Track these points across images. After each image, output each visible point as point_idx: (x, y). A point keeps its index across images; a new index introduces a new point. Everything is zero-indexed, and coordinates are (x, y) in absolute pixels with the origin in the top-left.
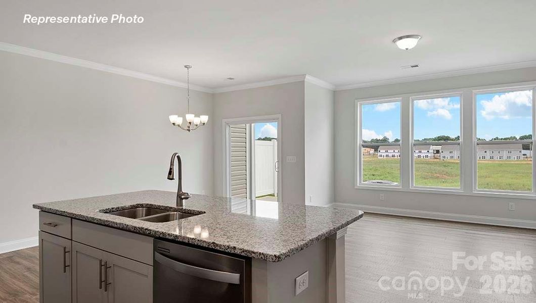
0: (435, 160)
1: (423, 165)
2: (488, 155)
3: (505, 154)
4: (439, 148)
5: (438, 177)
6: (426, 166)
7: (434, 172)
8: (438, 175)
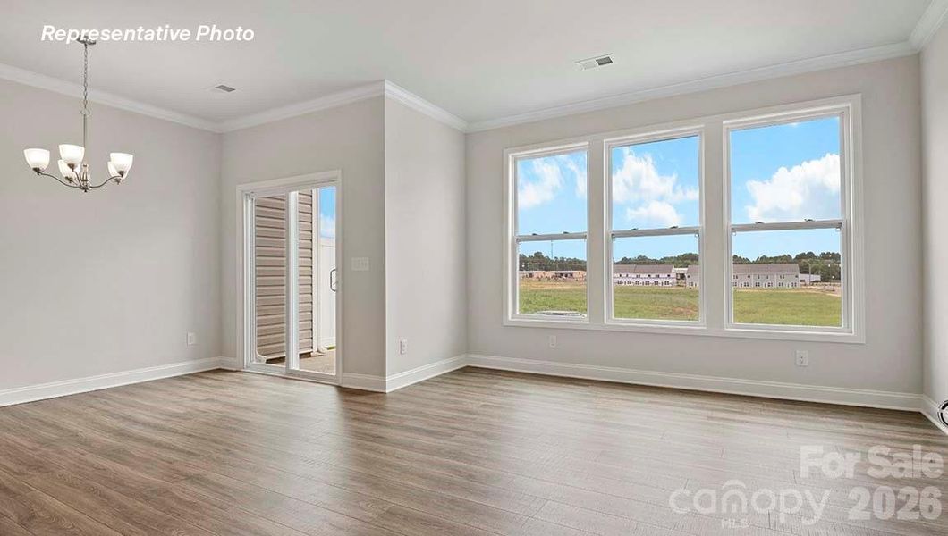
0: (680, 288)
1: (662, 296)
2: (752, 281)
3: (776, 280)
4: (684, 270)
5: (682, 312)
6: (666, 296)
7: (675, 305)
8: (682, 310)
